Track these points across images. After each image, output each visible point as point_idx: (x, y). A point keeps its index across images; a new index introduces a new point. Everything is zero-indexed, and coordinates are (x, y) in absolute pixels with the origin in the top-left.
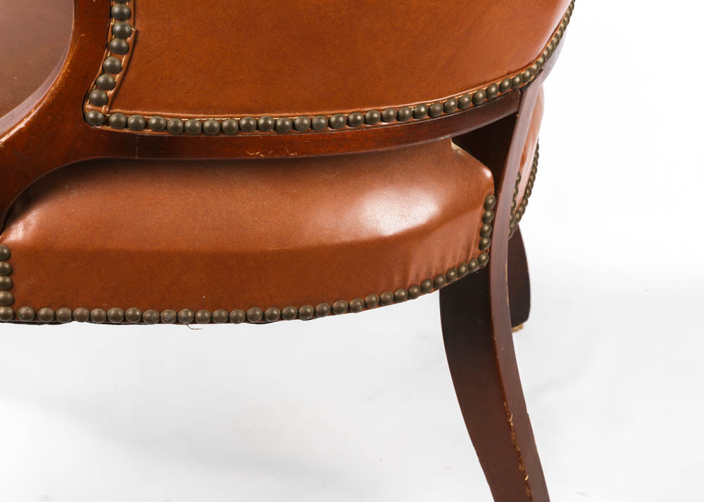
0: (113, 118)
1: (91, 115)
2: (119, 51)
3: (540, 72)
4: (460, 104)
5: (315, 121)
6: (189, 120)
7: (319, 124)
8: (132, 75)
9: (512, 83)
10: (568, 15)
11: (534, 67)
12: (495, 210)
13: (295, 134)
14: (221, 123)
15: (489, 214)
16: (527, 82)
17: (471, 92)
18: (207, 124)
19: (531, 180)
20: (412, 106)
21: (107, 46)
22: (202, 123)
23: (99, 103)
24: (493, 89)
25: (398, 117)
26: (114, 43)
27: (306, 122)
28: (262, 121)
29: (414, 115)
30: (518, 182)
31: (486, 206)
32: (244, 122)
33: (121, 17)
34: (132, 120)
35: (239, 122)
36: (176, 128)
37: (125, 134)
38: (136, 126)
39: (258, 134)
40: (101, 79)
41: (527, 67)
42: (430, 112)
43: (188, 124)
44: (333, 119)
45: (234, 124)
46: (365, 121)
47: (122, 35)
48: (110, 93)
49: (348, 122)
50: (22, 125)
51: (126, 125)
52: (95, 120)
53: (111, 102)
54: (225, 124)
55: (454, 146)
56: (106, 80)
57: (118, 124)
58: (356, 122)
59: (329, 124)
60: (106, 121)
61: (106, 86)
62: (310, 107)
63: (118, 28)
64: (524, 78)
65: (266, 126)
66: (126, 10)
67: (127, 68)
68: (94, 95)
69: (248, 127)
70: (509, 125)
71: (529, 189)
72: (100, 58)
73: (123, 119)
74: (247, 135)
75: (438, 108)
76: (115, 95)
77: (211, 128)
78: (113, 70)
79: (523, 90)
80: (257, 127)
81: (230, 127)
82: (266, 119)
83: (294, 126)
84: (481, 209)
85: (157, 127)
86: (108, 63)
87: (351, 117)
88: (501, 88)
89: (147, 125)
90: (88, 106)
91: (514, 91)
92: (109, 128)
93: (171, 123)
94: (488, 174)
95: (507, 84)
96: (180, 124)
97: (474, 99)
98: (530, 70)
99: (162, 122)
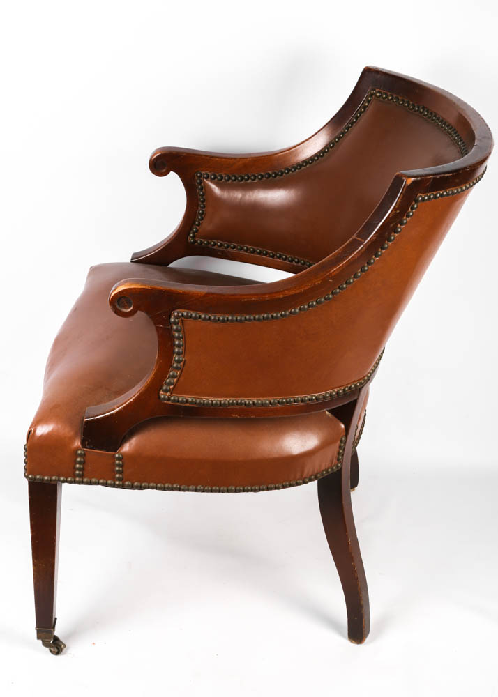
0: (172, 398)
1: (162, 397)
2: (177, 368)
3: (368, 379)
4: (331, 395)
5: (264, 402)
6: (206, 400)
7: (266, 404)
8: (182, 379)
9: (356, 386)
10: (382, 354)
11: (366, 378)
12: (345, 443)
13: (254, 407)
14: (221, 401)
15: (342, 445)
16: (362, 385)
17: (336, 390)
18: (214, 402)
19: (362, 427)
20: (309, 396)
21: (171, 366)
22: (212, 401)
23: (166, 391)
24: (347, 389)
25: (302, 401)
26: (175, 365)
27: (260, 402)
28: (239, 401)
29: (310, 400)
30: (356, 430)
31: (341, 441)
32: (231, 401)
33: (178, 354)
34: (180, 399)
35: (229, 401)
36: (200, 403)
37: (177, 406)
38: (182, 402)
39: (237, 407)
40: (168, 381)
41: (363, 378)
42: (317, 399)
43: (206, 402)
44: (272, 401)
45: (227, 402)
46: (287, 402)
47: (178, 362)
48: (172, 387)
49: (279, 403)
50: (131, 400)
51: (178, 401)
52: (164, 399)
53: (171, 391)
54: (223, 402)
55: (327, 413)
56: (170, 381)
57: (174, 401)
58: (282, 403)
59: (270, 403)
60: (169, 399)
61: (170, 384)
62: (262, 395)
63: (177, 358)
64: (361, 383)
65: (241, 404)
66: (181, 351)
67: (180, 377)
68: (164, 388)
69: (233, 404)
70: (354, 404)
71: (361, 431)
72: (168, 371)
73: (176, 398)
74: (232, 407)
75: (321, 397)
76: (173, 388)
77: (216, 403)
78: (173, 377)
79: (360, 389)
80: (237, 404)
81: (225, 403)
82: (241, 401)
83: (254, 404)
84: (339, 442)
85: (191, 403)
86: (171, 374)
87: (280, 401)
88: (350, 388)
89: (187, 402)
90: (161, 392)
91: (356, 389)
92: (170, 402)
93: (198, 401)
94: (343, 426)
95: (353, 386)
96: (202, 402)
97: (338, 393)
98: (364, 380)
99: (194, 400)
